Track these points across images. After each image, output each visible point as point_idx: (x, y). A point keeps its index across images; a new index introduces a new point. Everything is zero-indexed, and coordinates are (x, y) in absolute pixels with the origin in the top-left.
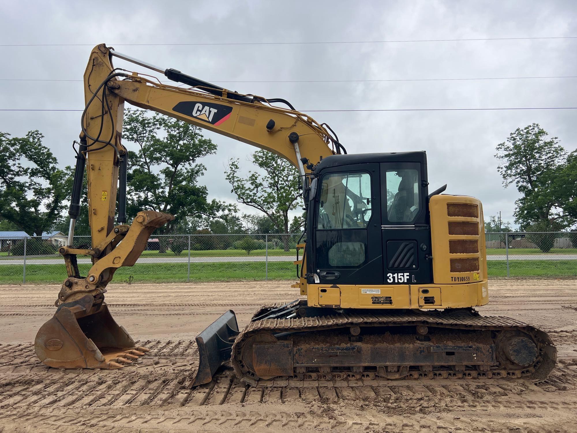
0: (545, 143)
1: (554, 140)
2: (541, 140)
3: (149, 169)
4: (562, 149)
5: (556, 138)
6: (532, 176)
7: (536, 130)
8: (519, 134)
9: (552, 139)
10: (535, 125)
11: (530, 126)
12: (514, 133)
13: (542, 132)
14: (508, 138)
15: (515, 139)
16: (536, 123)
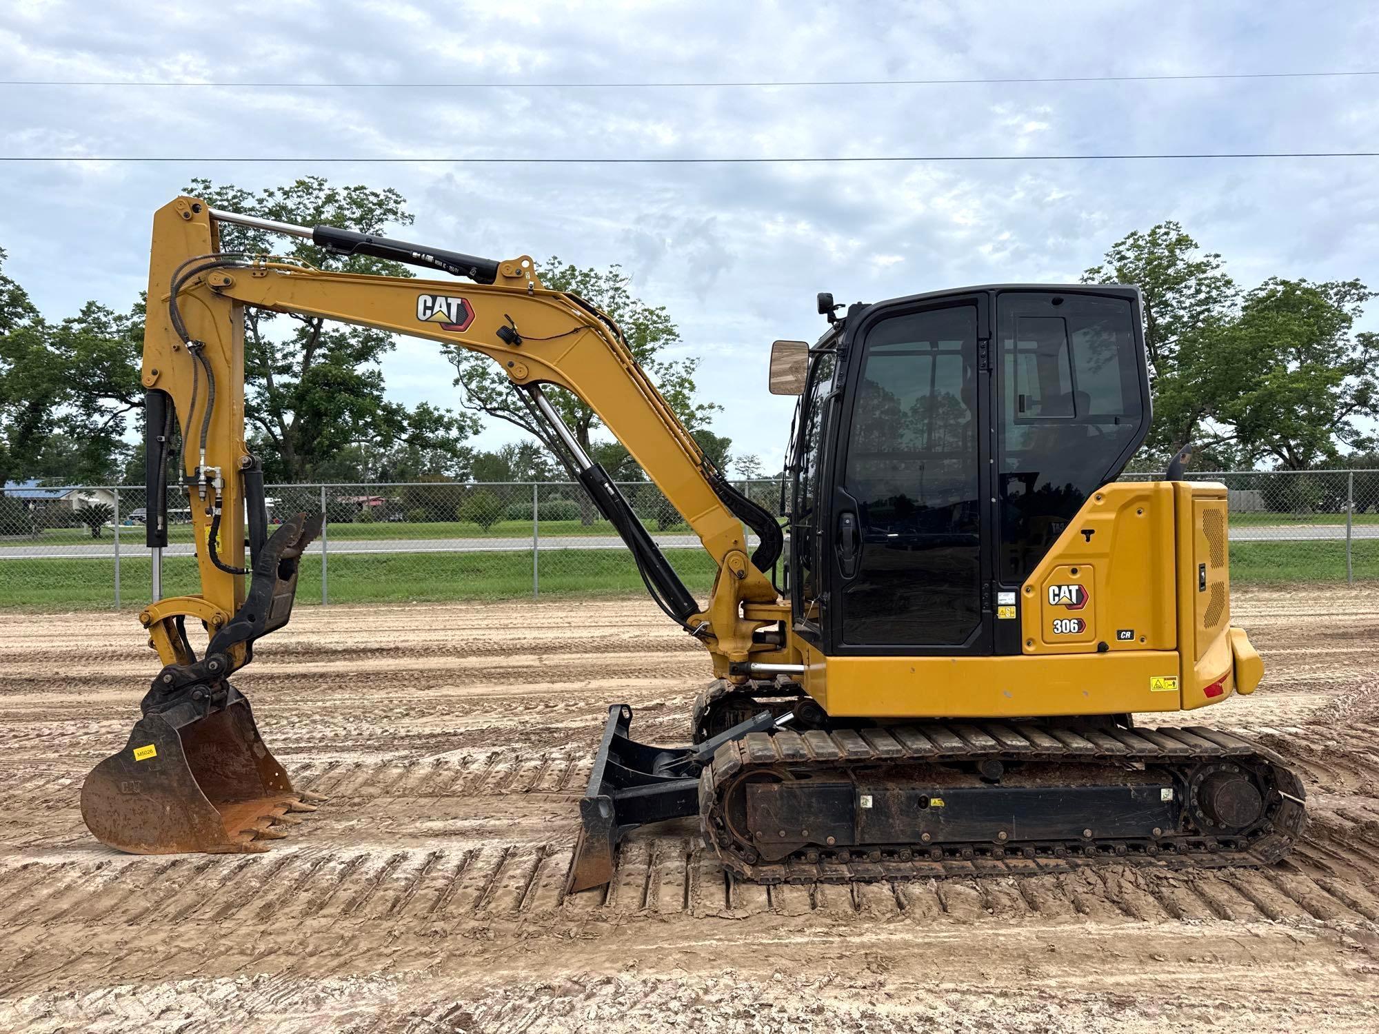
0: (1189, 266)
1: (1211, 259)
2: (1182, 260)
3: (255, 330)
4: (1228, 283)
5: (1217, 256)
6: (1160, 347)
7: (1173, 236)
8: (1135, 246)
9: (1207, 256)
10: (1171, 226)
11: (1159, 227)
12: (1123, 243)
13: (1184, 242)
14: (1107, 255)
15: (1123, 258)
16: (1175, 221)
